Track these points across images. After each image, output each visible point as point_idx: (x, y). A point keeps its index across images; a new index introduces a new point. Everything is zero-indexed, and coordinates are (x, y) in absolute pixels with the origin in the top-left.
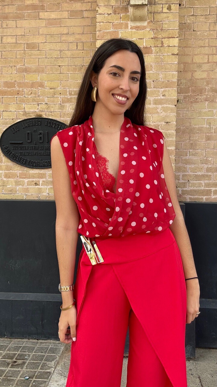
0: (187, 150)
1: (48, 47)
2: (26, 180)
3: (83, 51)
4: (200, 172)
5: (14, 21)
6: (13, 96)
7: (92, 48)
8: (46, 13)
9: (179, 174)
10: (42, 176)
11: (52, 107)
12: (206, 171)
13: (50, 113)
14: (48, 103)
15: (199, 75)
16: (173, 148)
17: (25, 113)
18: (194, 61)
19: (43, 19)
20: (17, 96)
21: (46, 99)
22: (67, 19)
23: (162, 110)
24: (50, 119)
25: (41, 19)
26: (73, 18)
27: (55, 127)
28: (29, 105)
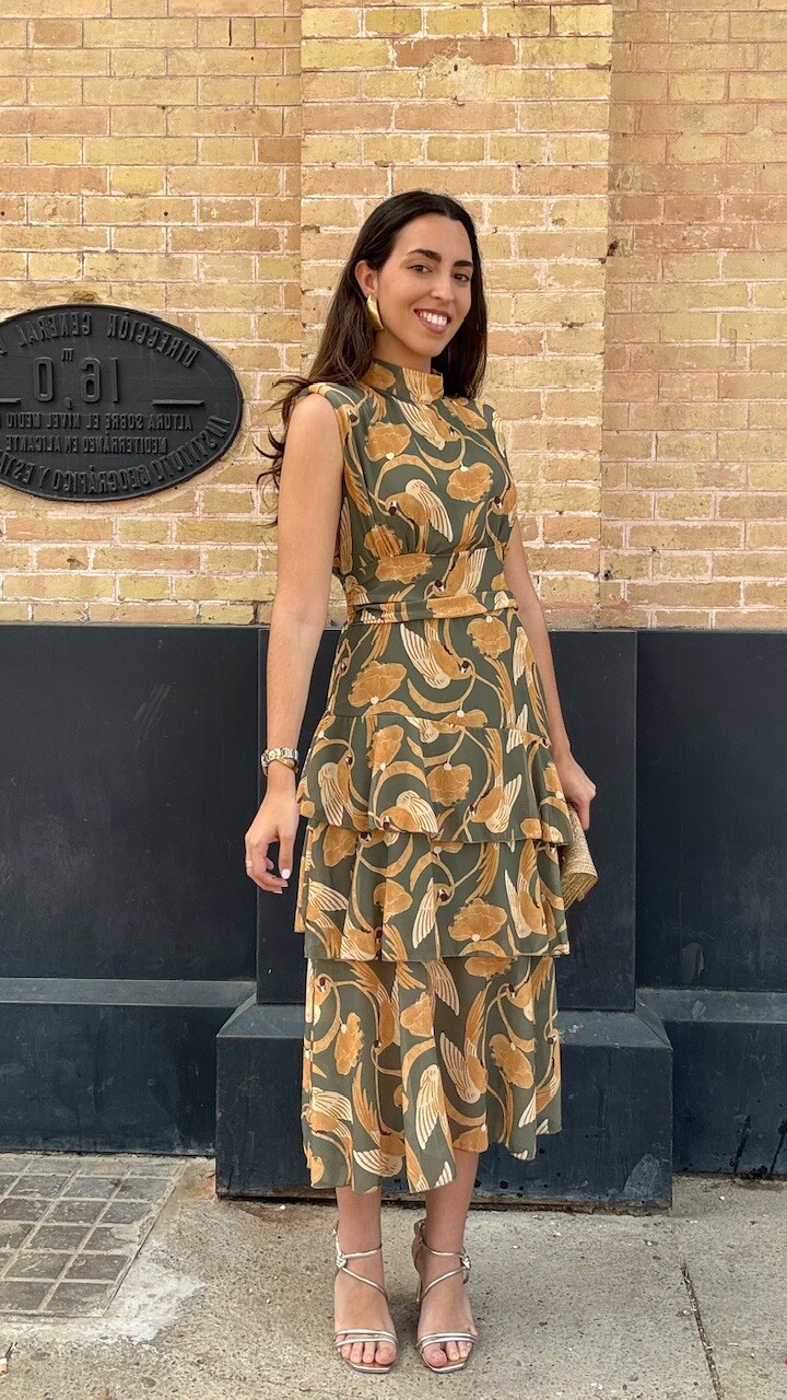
0: (648, 433)
1: (120, 37)
2: (34, 549)
3: (251, 53)
4: (696, 518)
7: (290, 42)
9: (620, 524)
10: (94, 532)
11: (135, 266)
12: (718, 513)
13: (127, 288)
14: (119, 250)
15: (696, 149)
16: (593, 421)
17: (31, 289)
18: (675, 96)
20: (1, 222)
21: (111, 234)
23: (552, 278)
24: (127, 310)
28: (45, 258)
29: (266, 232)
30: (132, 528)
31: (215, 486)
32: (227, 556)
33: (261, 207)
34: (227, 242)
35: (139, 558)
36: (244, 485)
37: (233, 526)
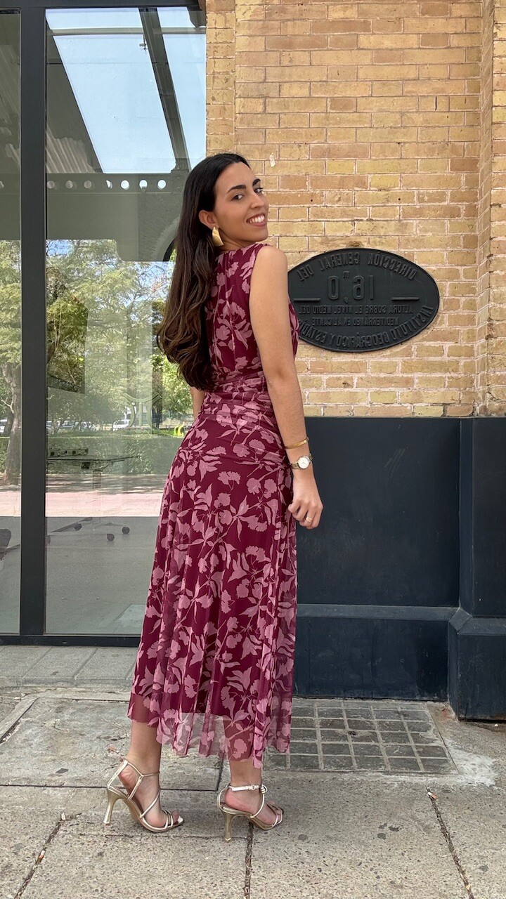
1: (376, 106)
2: (325, 377)
3: (447, 114)
5: (307, 53)
6: (302, 205)
7: (468, 108)
8: (372, 38)
10: (357, 368)
11: (382, 227)
13: (378, 239)
14: (374, 219)
17: (326, 240)
19: (365, 49)
20: (311, 205)
21: (369, 211)
22: (417, 50)
24: (379, 250)
25: (362, 49)
26: (429, 49)
27: (388, 267)
28: (333, 224)
29: (454, 208)
30: (377, 365)
31: (424, 343)
32: (429, 380)
33: (451, 194)
34: (433, 213)
35: (380, 382)
36: (439, 342)
37: (432, 364)
